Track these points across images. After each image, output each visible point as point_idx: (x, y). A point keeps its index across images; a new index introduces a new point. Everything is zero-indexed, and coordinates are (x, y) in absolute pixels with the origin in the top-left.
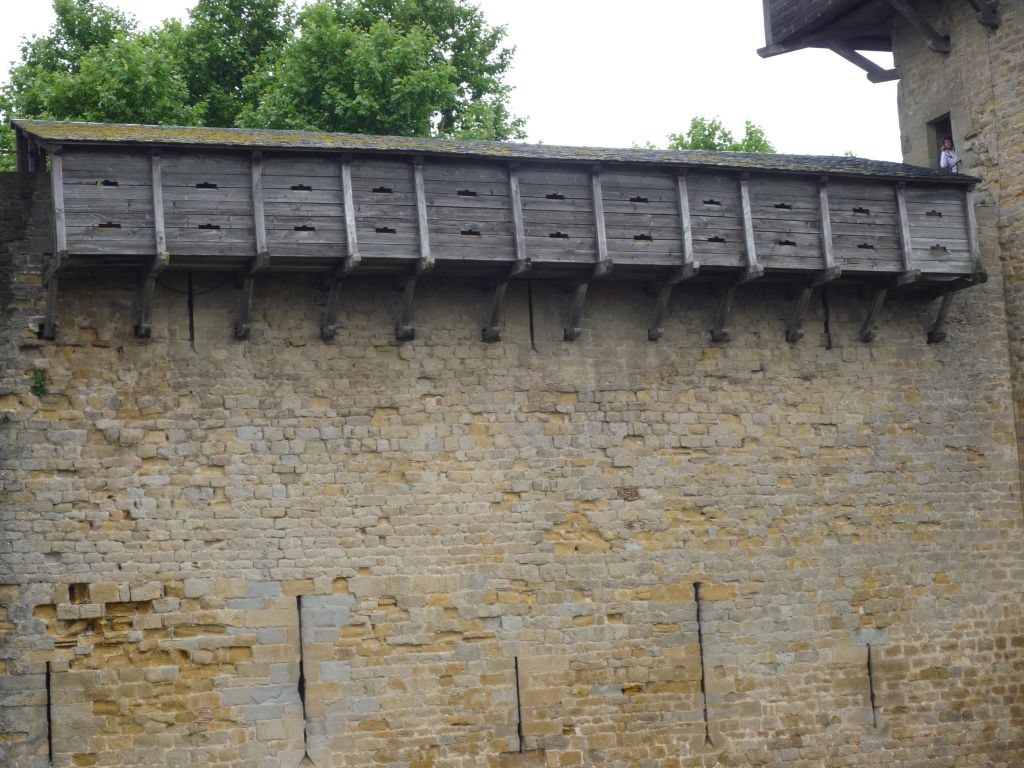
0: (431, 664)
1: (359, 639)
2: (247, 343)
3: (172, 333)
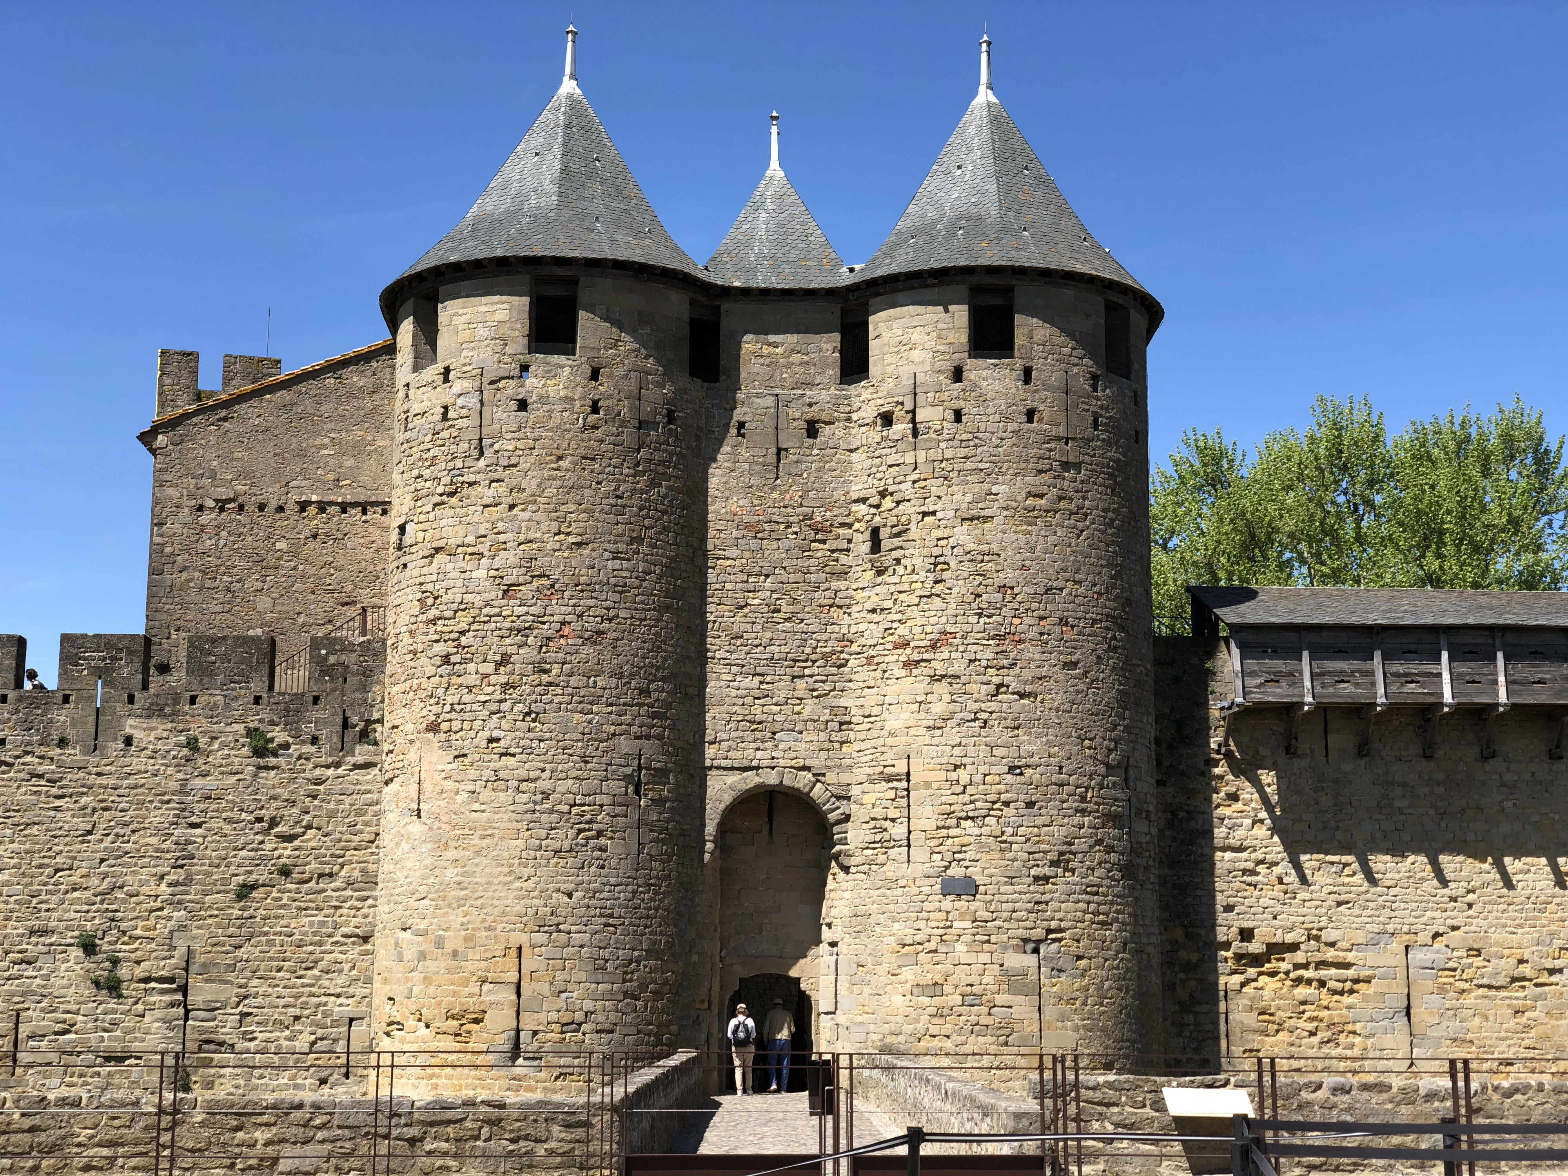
0: (1508, 1002)
1: (1452, 980)
2: (1367, 759)
3: (1312, 751)
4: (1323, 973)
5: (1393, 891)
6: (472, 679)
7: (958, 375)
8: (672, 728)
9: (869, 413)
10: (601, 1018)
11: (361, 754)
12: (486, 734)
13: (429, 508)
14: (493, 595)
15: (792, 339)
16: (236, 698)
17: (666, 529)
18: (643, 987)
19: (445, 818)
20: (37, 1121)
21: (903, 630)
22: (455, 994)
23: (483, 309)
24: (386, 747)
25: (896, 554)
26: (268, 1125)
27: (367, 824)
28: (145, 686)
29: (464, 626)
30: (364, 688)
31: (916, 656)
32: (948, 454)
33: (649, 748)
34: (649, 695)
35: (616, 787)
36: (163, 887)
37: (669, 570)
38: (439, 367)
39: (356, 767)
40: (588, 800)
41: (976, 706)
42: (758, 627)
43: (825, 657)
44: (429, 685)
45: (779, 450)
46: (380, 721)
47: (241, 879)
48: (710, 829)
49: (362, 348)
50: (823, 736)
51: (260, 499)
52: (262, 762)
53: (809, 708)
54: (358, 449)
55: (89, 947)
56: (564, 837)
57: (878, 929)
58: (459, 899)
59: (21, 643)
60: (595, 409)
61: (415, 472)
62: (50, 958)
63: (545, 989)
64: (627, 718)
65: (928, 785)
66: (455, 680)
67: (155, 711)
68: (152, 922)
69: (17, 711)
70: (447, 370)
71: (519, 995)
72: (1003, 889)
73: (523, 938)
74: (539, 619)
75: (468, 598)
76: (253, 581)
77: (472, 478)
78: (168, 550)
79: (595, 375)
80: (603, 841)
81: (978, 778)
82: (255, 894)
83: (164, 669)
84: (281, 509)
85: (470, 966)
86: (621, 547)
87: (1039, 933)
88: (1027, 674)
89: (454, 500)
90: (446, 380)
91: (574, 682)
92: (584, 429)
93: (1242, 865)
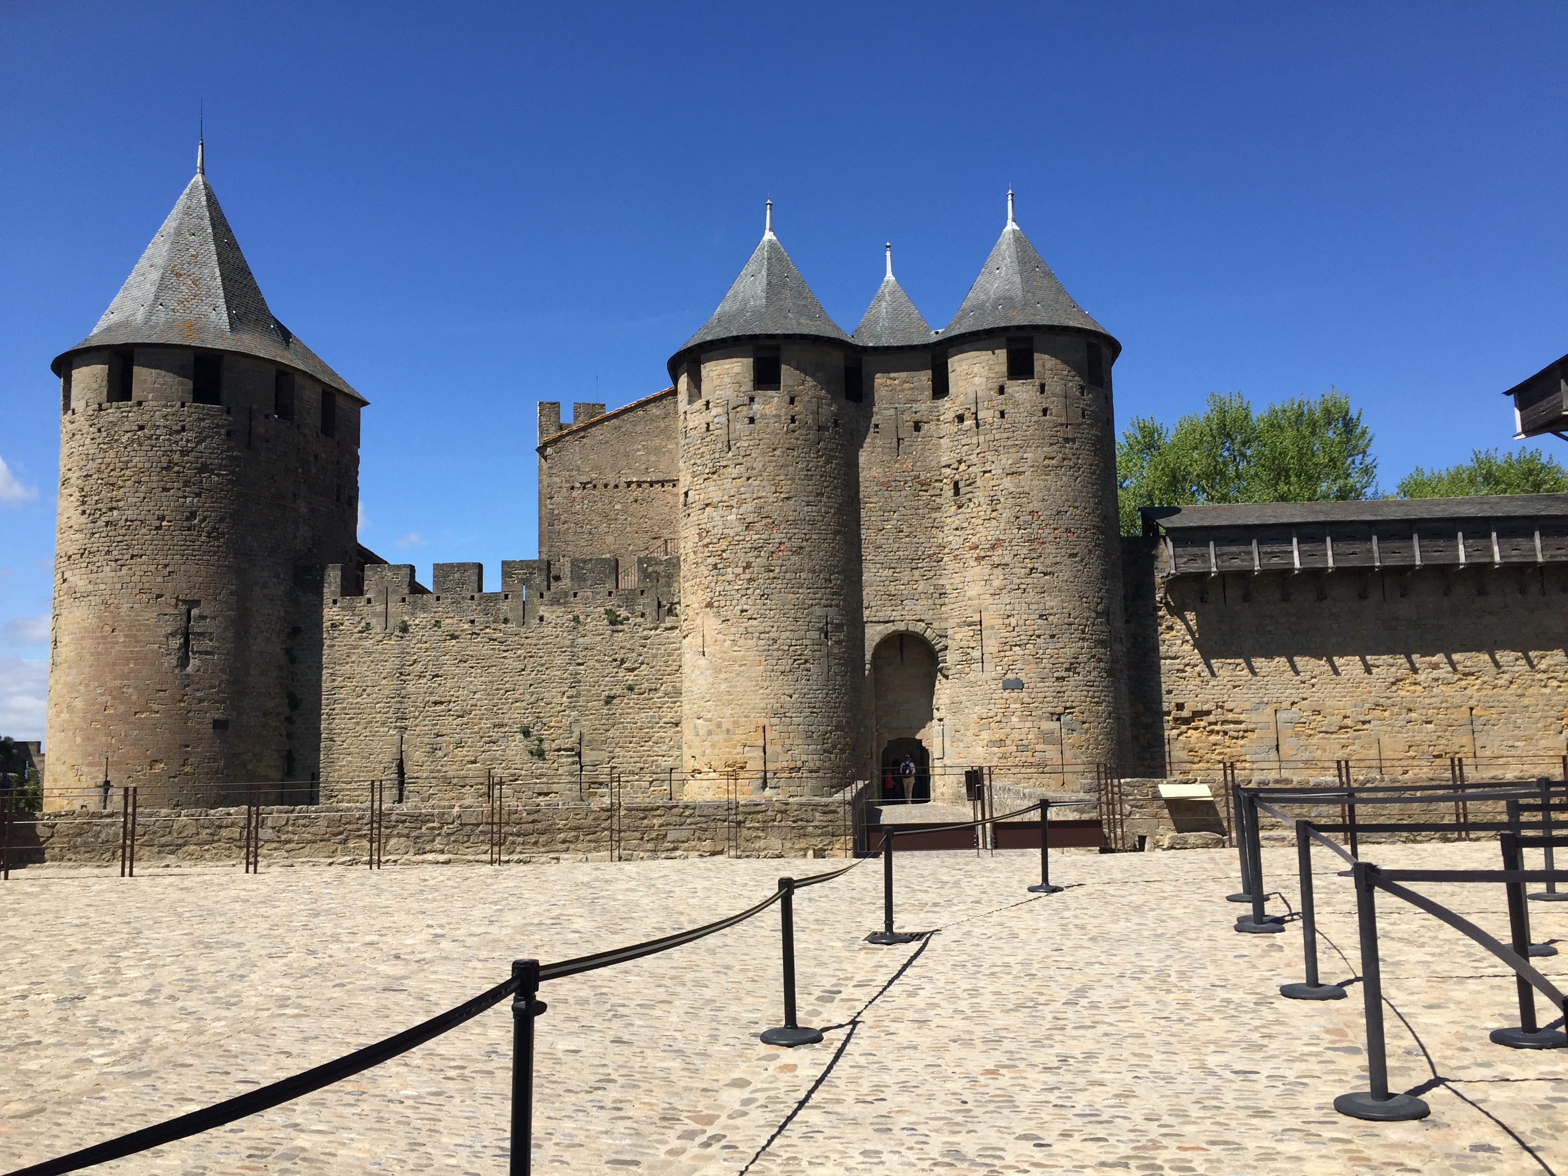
0: (1337, 741)
1: (1303, 729)
2: (1249, 603)
3: (1216, 600)
4: (1226, 727)
5: (1266, 679)
6: (730, 577)
7: (1001, 390)
8: (844, 600)
9: (950, 415)
10: (812, 765)
11: (669, 621)
12: (740, 607)
13: (701, 481)
14: (740, 529)
15: (904, 375)
16: (598, 593)
17: (836, 488)
18: (834, 746)
19: (719, 656)
20: (535, 816)
21: (974, 539)
22: (729, 753)
23: (727, 366)
24: (683, 617)
25: (969, 496)
26: (660, 816)
27: (674, 661)
28: (549, 589)
29: (724, 547)
30: (669, 585)
31: (982, 554)
32: (997, 437)
33: (832, 612)
34: (830, 581)
35: (815, 635)
36: (565, 699)
37: (839, 511)
38: (702, 402)
39: (667, 629)
40: (799, 642)
41: (1019, 581)
42: (891, 541)
43: (929, 556)
44: (706, 582)
45: (899, 440)
46: (679, 603)
47: (607, 693)
48: (868, 657)
49: (657, 393)
50: (930, 602)
51: (605, 481)
52: (614, 628)
53: (921, 586)
54: (657, 451)
55: (526, 733)
56: (786, 664)
57: (966, 710)
58: (728, 701)
59: (480, 566)
60: (793, 420)
61: (692, 462)
62: (505, 740)
63: (779, 749)
64: (819, 596)
65: (992, 627)
66: (720, 578)
67: (555, 602)
68: (560, 718)
69: (480, 605)
70: (708, 403)
71: (765, 753)
72: (1038, 685)
73: (766, 722)
74: (767, 542)
75: (726, 531)
76: (603, 527)
77: (725, 463)
78: (556, 512)
79: (792, 402)
80: (808, 665)
81: (1021, 622)
82: (615, 701)
83: (557, 578)
84: (616, 486)
85: (737, 737)
86: (811, 499)
87: (1060, 709)
88: (1048, 562)
89: (715, 476)
90: (708, 408)
91: (788, 576)
92: (787, 432)
93: (1177, 667)
